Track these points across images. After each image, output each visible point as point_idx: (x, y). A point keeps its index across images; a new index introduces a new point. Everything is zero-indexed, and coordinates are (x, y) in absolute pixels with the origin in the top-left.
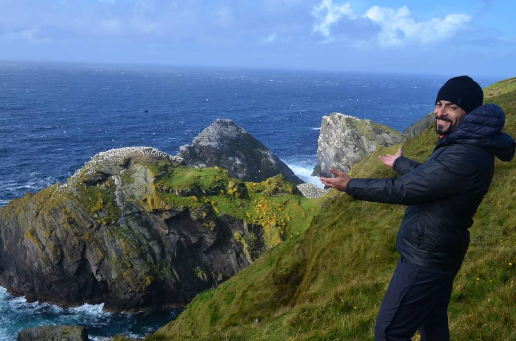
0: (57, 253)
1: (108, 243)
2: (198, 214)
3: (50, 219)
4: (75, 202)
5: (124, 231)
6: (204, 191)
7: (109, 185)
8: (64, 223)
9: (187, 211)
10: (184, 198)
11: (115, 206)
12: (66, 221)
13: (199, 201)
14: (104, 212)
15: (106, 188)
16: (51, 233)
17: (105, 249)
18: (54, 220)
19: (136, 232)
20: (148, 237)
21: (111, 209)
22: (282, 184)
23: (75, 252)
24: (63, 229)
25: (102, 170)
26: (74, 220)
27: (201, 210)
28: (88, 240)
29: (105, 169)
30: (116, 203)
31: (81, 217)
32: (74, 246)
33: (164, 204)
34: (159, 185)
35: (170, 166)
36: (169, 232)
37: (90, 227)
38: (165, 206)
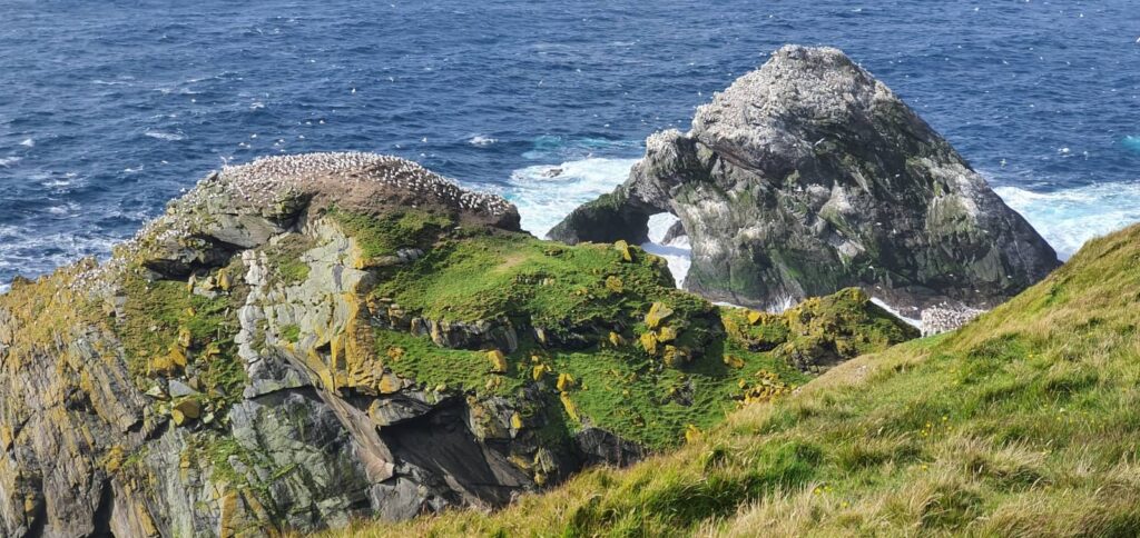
0: (24, 502)
1: (176, 492)
2: (493, 418)
3: (21, 385)
4: (100, 332)
5: (238, 452)
6: (540, 334)
7: (224, 283)
8: (56, 405)
9: (455, 404)
10: (454, 354)
11: (229, 360)
12: (61, 398)
13: (510, 372)
14: (187, 380)
15: (214, 294)
16: (17, 432)
17: (162, 511)
18: (32, 391)
19: (281, 459)
20: (320, 482)
21: (211, 371)
22: (852, 326)
23: (78, 507)
24: (49, 425)
25: (212, 228)
26: (87, 396)
27: (508, 408)
28: (116, 471)
29: (222, 228)
30: (236, 350)
31: (107, 388)
32: (76, 485)
33: (377, 373)
34: (376, 300)
35: (445, 230)
36: (394, 471)
37: (130, 428)
38: (379, 380)
